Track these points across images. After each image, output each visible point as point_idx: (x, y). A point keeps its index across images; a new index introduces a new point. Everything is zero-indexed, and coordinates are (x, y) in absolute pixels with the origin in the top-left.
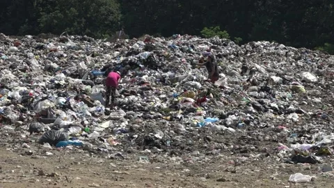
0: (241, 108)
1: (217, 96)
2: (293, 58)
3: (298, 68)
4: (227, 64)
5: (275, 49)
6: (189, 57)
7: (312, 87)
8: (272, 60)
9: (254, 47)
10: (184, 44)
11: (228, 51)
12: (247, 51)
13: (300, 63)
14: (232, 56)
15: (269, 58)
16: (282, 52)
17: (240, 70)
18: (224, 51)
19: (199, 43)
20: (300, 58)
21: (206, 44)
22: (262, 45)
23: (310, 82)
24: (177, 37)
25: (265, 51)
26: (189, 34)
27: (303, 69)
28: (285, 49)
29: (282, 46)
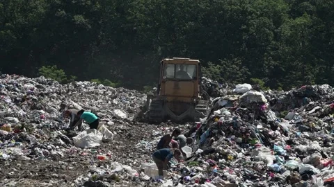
0: (51, 141)
1: (29, 130)
2: (110, 97)
3: (113, 106)
4: (48, 102)
5: (95, 88)
6: (13, 95)
7: (121, 123)
8: (90, 99)
9: (76, 86)
10: (10, 84)
11: (51, 90)
12: (69, 90)
13: (115, 102)
14: (55, 95)
15: (88, 97)
16: (101, 91)
17: (59, 107)
18: (48, 89)
19: (25, 82)
20: (115, 97)
21: (32, 83)
22: (84, 84)
23: (120, 118)
24: (6, 76)
25: (85, 90)
26: (17, 74)
27: (117, 106)
28: (104, 88)
29: (101, 86)
